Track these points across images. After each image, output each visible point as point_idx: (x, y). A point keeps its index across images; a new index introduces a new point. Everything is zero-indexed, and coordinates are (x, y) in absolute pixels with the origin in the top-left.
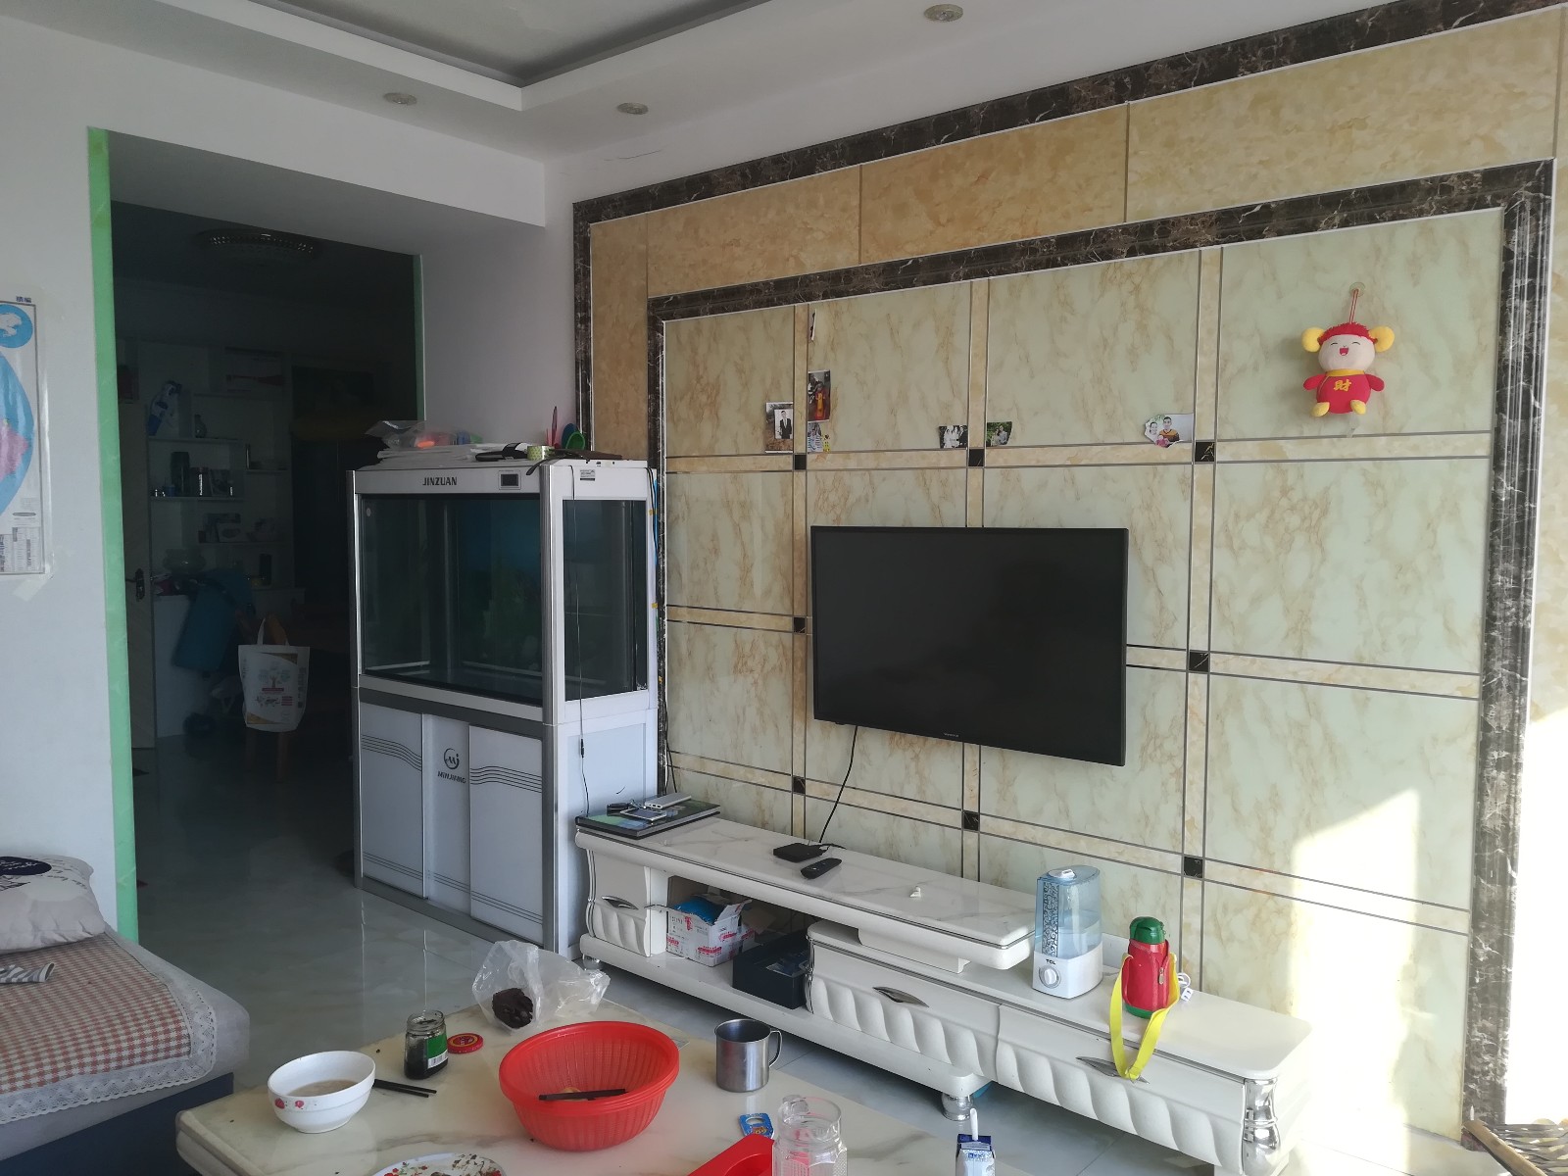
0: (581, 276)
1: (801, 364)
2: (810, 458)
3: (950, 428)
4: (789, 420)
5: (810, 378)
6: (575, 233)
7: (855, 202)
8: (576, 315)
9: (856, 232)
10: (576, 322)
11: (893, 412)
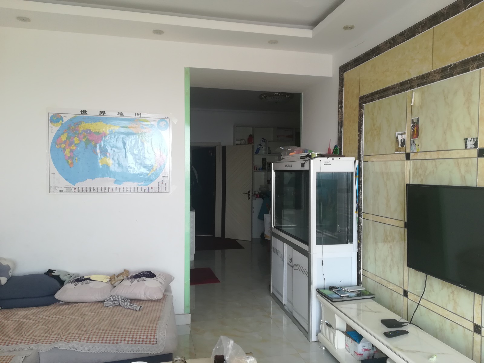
0: (341, 92)
1: (409, 115)
2: (411, 155)
3: (470, 139)
4: (404, 139)
5: (412, 120)
6: (339, 77)
7: (431, 44)
8: (339, 106)
9: (431, 57)
10: (339, 108)
11: (445, 133)
